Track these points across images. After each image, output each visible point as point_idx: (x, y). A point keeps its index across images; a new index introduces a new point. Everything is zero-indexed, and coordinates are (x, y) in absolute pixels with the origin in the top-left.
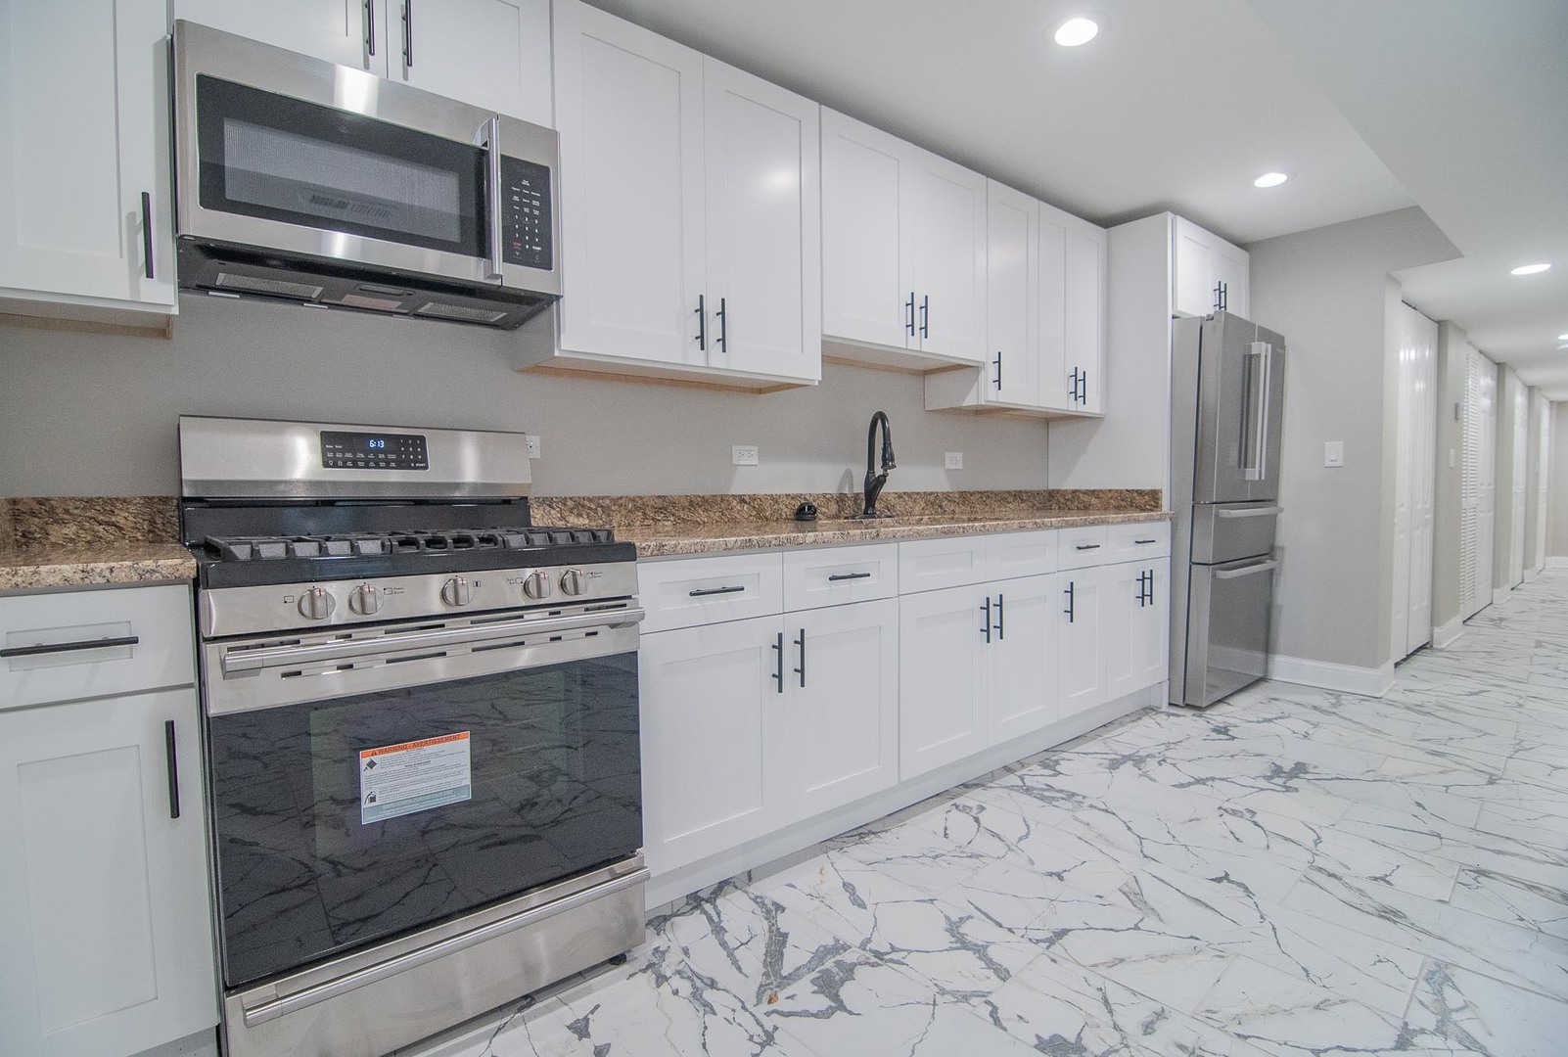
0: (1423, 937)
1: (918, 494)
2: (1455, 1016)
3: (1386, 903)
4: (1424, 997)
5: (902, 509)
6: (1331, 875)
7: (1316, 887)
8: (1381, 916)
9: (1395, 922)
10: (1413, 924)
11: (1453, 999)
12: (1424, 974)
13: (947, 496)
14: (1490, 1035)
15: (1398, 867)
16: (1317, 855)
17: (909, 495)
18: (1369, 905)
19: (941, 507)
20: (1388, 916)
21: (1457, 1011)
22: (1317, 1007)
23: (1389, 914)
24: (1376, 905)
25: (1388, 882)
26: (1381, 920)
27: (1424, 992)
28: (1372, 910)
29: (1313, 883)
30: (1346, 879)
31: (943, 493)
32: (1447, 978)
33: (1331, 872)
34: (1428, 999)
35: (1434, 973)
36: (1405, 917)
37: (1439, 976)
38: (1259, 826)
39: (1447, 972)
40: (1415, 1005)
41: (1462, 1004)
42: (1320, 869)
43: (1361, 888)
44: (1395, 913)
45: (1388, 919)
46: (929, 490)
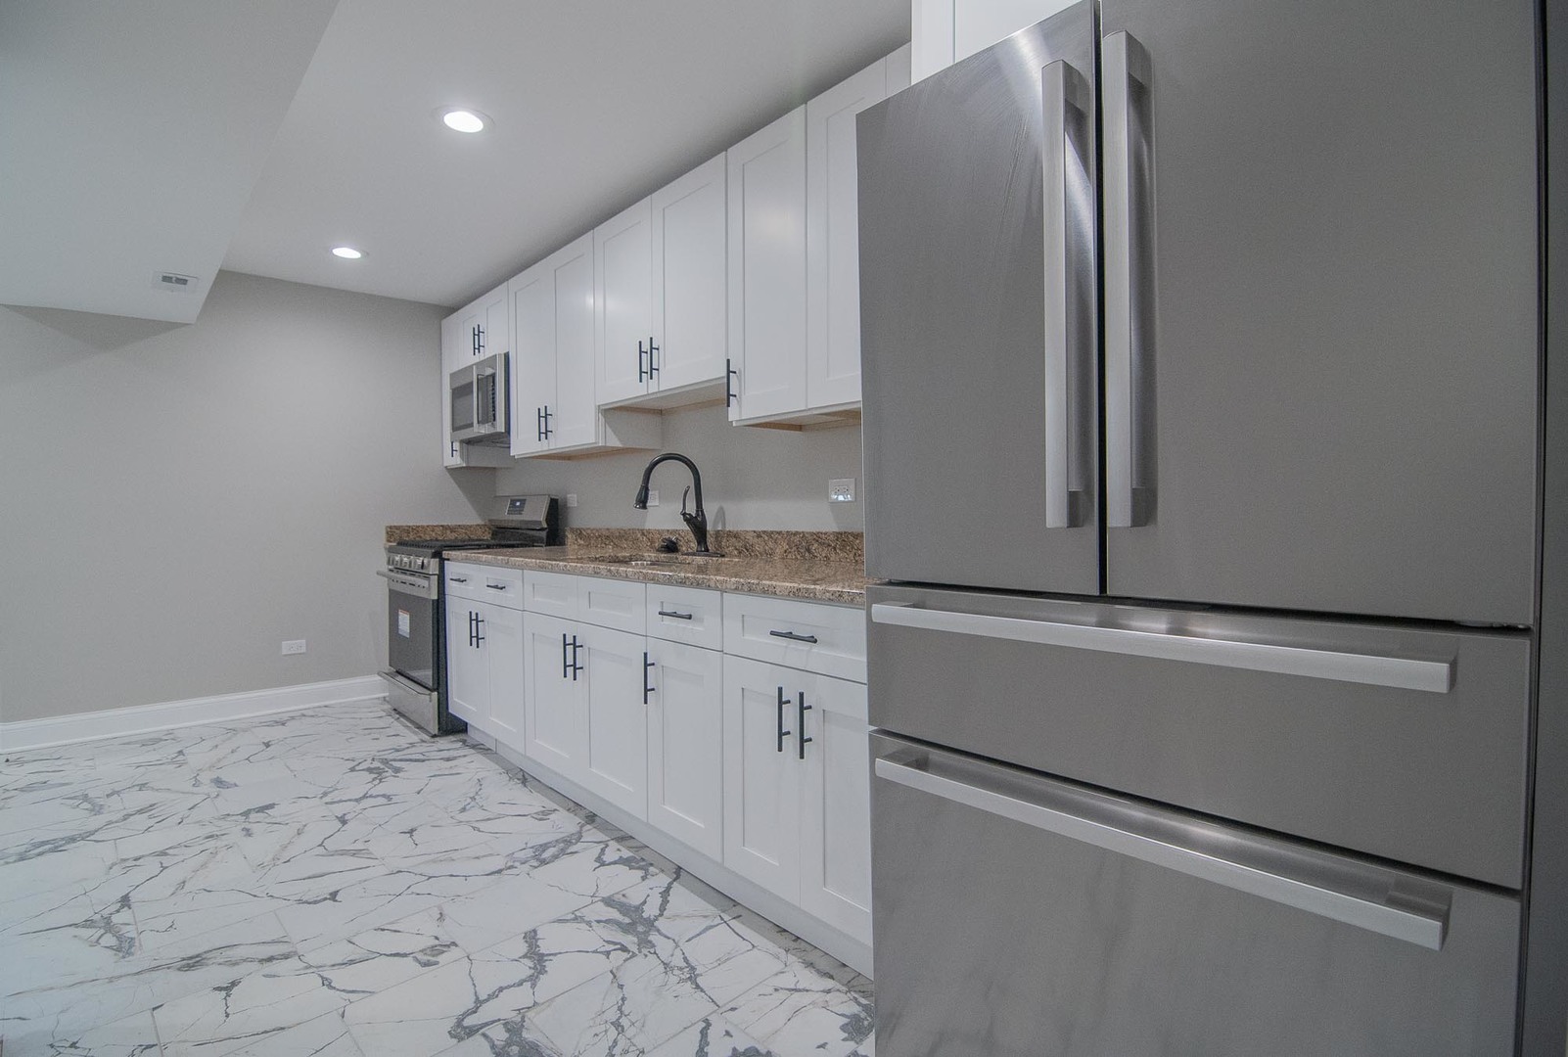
0: (155, 964)
1: (779, 533)
2: (102, 931)
3: (205, 969)
4: (128, 928)
5: (761, 550)
6: (270, 959)
7: (269, 940)
8: (197, 956)
9: (184, 959)
10: (169, 968)
11: (109, 940)
12: (137, 941)
13: (817, 537)
14: (76, 936)
15: (227, 1016)
16: (307, 968)
17: (770, 534)
18: (215, 958)
19: (808, 550)
20: (194, 960)
21: (102, 935)
22: (184, 882)
23: (193, 963)
24: (210, 962)
25: (219, 989)
26: (197, 953)
27: (130, 932)
28: (208, 955)
29: (273, 942)
30: (255, 966)
31: (812, 534)
32: (119, 950)
33: (274, 962)
34: (125, 929)
35: (130, 947)
36: (179, 969)
37: (124, 947)
38: (391, 955)
39: (121, 954)
40: (132, 921)
41: (100, 941)
42: (286, 957)
43: (236, 967)
44: (190, 967)
45: (191, 958)
46: (794, 530)
